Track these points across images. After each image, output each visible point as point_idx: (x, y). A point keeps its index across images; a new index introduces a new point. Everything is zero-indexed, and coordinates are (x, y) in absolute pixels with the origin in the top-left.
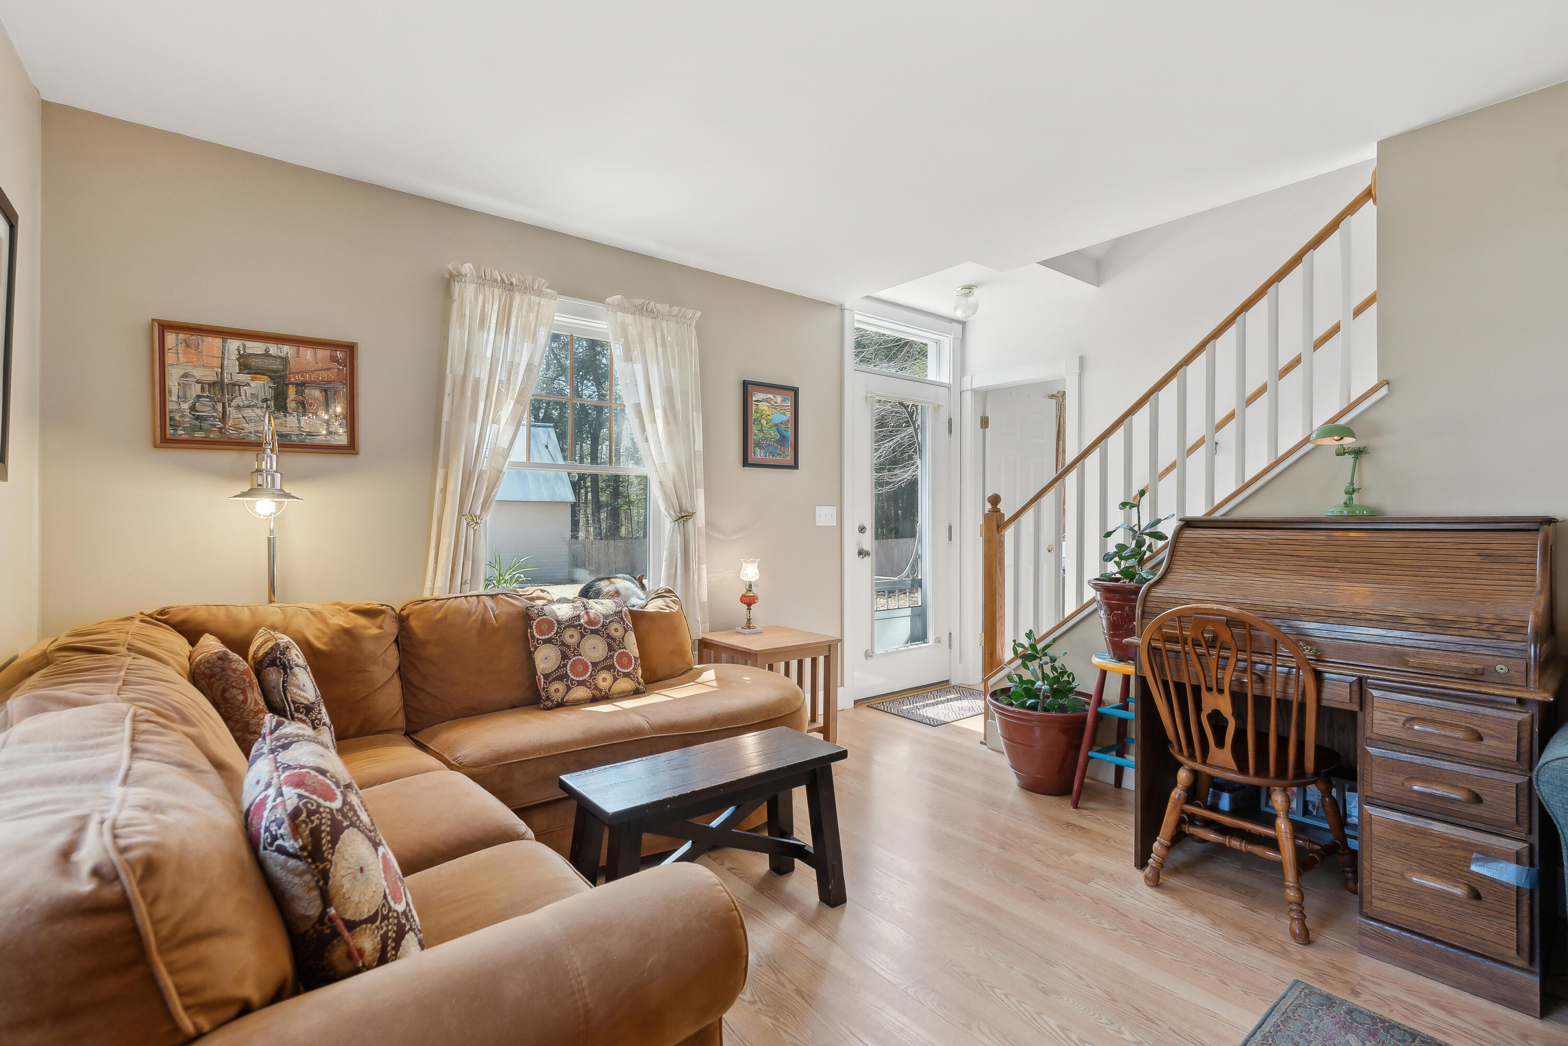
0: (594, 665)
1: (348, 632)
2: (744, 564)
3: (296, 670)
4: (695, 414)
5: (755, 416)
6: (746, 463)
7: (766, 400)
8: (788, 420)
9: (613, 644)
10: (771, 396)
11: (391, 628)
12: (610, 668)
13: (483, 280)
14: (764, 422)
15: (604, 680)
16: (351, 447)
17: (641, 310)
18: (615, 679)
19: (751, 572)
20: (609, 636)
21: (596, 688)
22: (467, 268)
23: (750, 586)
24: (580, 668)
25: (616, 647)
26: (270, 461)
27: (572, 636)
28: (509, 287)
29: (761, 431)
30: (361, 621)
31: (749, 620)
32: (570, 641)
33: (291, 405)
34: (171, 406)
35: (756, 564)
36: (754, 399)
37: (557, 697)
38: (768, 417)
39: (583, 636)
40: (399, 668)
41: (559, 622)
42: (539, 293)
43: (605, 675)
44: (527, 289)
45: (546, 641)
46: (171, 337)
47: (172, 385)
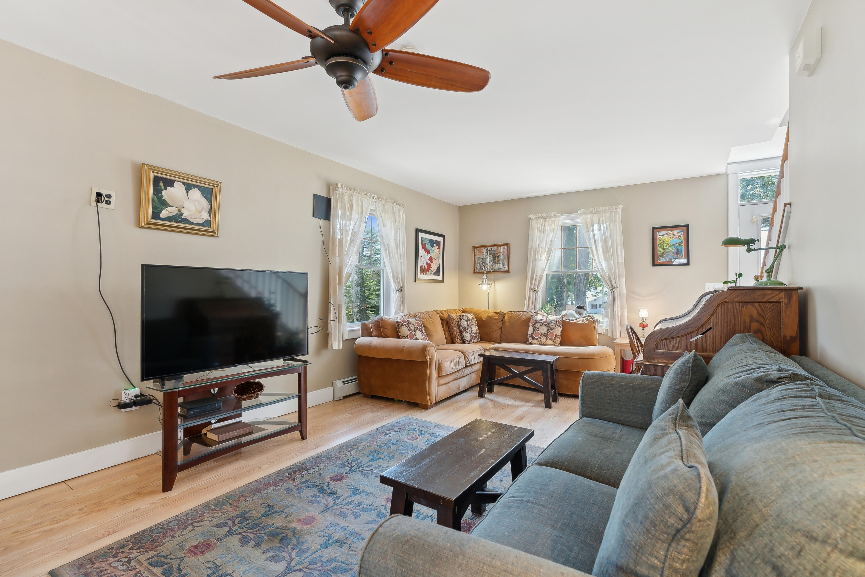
0: (541, 334)
1: (490, 317)
2: (641, 310)
3: (463, 320)
4: (619, 248)
5: (658, 242)
6: (654, 265)
7: (666, 234)
8: (682, 242)
9: (549, 329)
10: (670, 232)
11: (501, 317)
12: (546, 336)
13: (537, 218)
14: (665, 245)
15: (543, 339)
16: (508, 271)
17: (592, 212)
18: (547, 340)
19: (644, 313)
20: (549, 327)
21: (540, 341)
22: (532, 216)
23: (643, 319)
24: (537, 334)
25: (550, 330)
26: (485, 277)
27: (538, 325)
28: (545, 218)
29: (663, 249)
30: (495, 315)
31: (643, 334)
32: (537, 326)
33: (496, 261)
34: (476, 265)
35: (647, 310)
36: (658, 235)
37: (530, 341)
38: (668, 242)
39: (541, 325)
40: (501, 328)
41: (536, 321)
42: (554, 216)
43: (544, 338)
44: (551, 217)
45: (532, 326)
46: (476, 249)
47: (476, 260)
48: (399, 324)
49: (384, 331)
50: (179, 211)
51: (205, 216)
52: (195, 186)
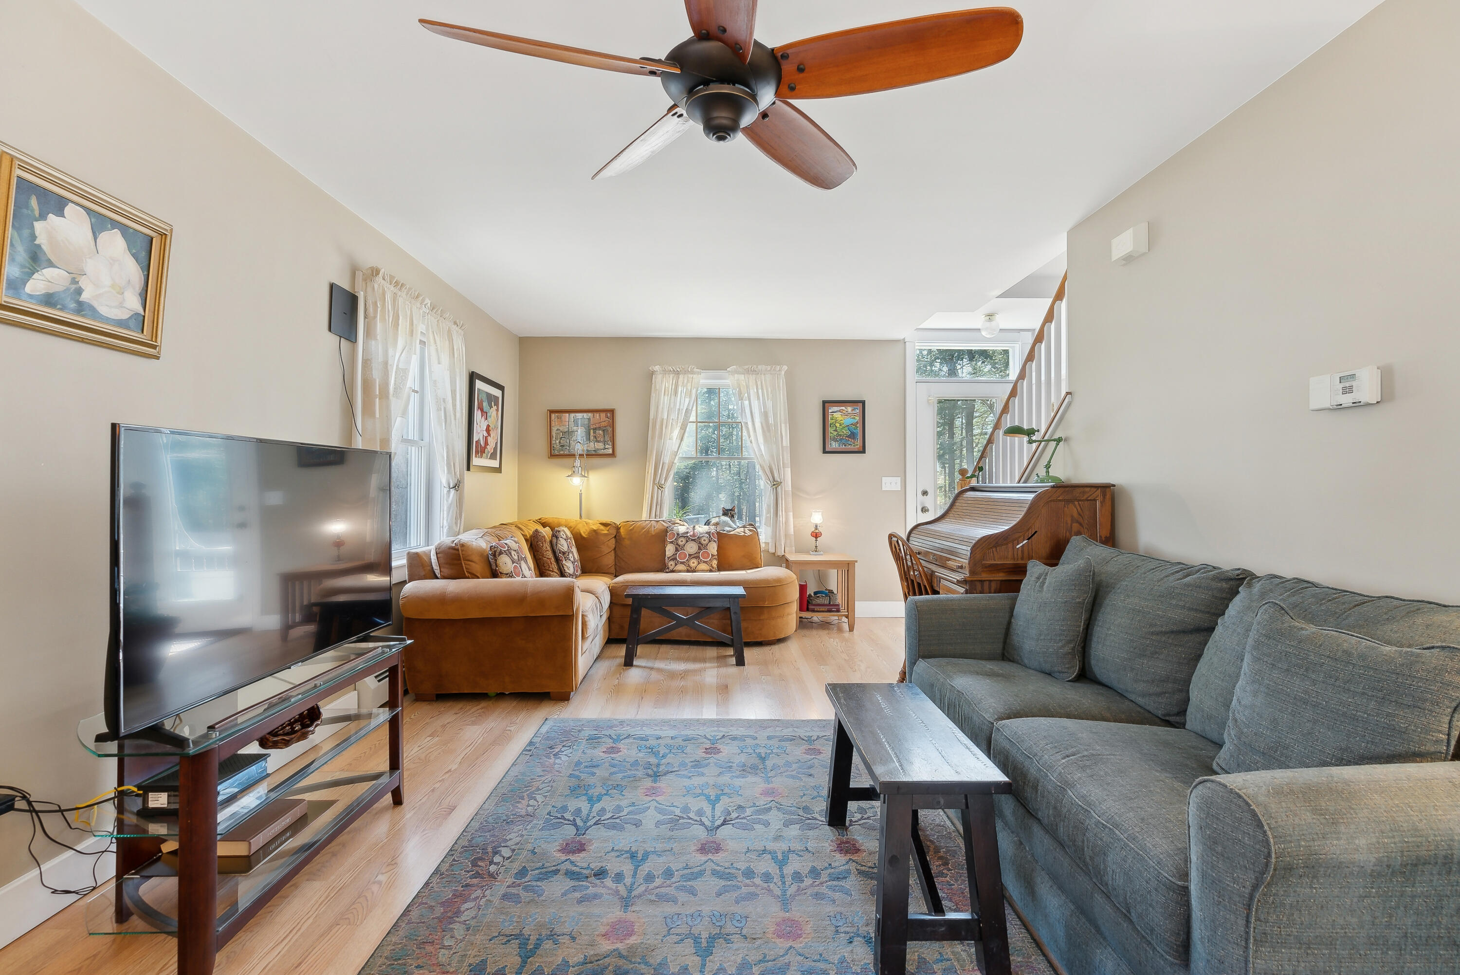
0: (690, 555)
1: (595, 531)
2: (813, 513)
3: (560, 539)
4: (783, 425)
5: (830, 421)
6: (825, 452)
7: (840, 411)
8: (857, 422)
9: (701, 547)
10: (843, 408)
11: (614, 532)
12: (697, 558)
13: (665, 372)
14: (838, 425)
15: (693, 563)
16: (613, 455)
17: (748, 372)
18: (699, 563)
19: (817, 518)
20: (700, 543)
21: (689, 566)
22: (657, 368)
23: (816, 526)
24: (683, 556)
26: (578, 463)
27: (682, 541)
28: (677, 373)
29: (836, 430)
30: (602, 527)
31: (816, 547)
32: (680, 543)
33: (592, 438)
34: (553, 442)
35: (821, 513)
36: (830, 411)
37: (671, 568)
38: (841, 422)
39: (687, 541)
40: (615, 549)
41: (678, 534)
42: (692, 373)
43: (694, 560)
44: (686, 372)
45: (671, 542)
46: (553, 415)
47: (554, 434)
48: (495, 552)
49: (468, 566)
50: (74, 281)
51: (134, 304)
52: (115, 224)
